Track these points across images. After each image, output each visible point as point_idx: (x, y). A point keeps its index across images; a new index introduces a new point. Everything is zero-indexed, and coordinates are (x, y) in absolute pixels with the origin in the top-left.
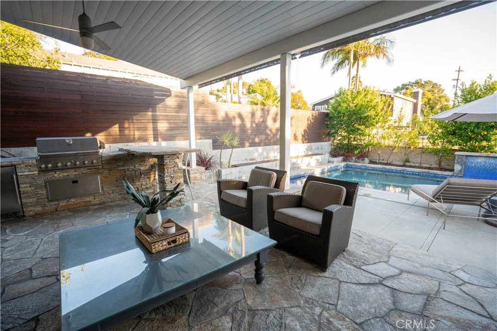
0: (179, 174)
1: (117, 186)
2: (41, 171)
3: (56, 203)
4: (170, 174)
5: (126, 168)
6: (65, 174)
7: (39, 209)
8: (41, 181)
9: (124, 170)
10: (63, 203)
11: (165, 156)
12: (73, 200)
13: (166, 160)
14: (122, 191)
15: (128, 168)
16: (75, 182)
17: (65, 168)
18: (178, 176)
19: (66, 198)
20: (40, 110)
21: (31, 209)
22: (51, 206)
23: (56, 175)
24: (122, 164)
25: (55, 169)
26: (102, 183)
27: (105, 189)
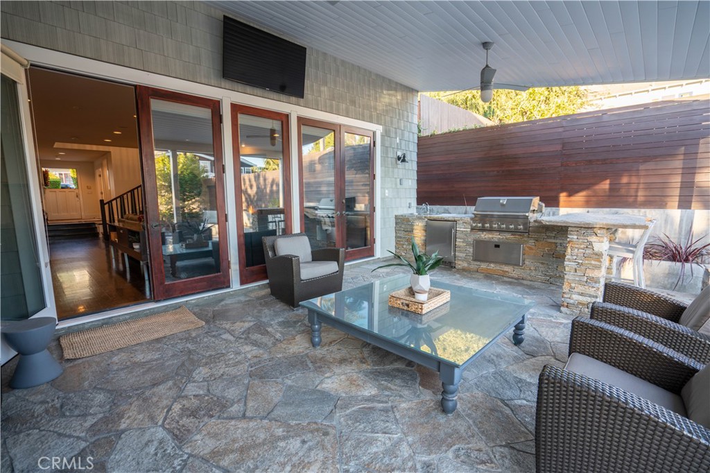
0: (593, 262)
1: (542, 263)
2: (473, 229)
3: (479, 263)
4: (575, 257)
5: (558, 241)
6: (490, 236)
7: (465, 265)
8: (470, 240)
9: (556, 243)
10: (484, 266)
11: (570, 229)
12: (492, 265)
13: (571, 234)
14: (547, 271)
15: (561, 241)
16: (497, 246)
17: (491, 230)
18: (591, 264)
19: (487, 262)
20: (517, 168)
21: (460, 262)
22: (474, 265)
23: (482, 235)
24: (554, 235)
25: (483, 230)
26: (524, 254)
27: (527, 263)
